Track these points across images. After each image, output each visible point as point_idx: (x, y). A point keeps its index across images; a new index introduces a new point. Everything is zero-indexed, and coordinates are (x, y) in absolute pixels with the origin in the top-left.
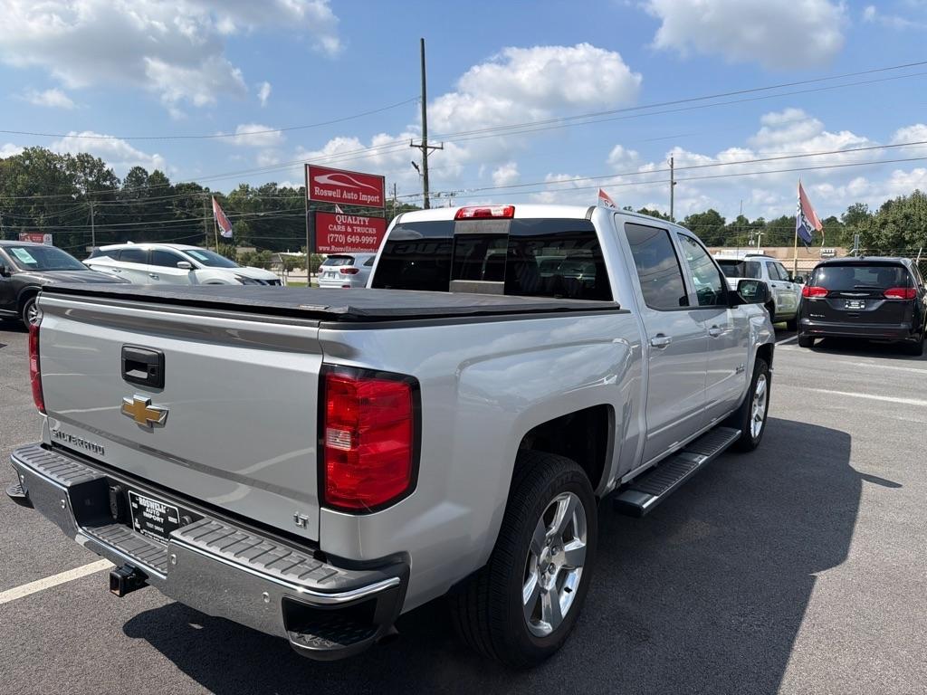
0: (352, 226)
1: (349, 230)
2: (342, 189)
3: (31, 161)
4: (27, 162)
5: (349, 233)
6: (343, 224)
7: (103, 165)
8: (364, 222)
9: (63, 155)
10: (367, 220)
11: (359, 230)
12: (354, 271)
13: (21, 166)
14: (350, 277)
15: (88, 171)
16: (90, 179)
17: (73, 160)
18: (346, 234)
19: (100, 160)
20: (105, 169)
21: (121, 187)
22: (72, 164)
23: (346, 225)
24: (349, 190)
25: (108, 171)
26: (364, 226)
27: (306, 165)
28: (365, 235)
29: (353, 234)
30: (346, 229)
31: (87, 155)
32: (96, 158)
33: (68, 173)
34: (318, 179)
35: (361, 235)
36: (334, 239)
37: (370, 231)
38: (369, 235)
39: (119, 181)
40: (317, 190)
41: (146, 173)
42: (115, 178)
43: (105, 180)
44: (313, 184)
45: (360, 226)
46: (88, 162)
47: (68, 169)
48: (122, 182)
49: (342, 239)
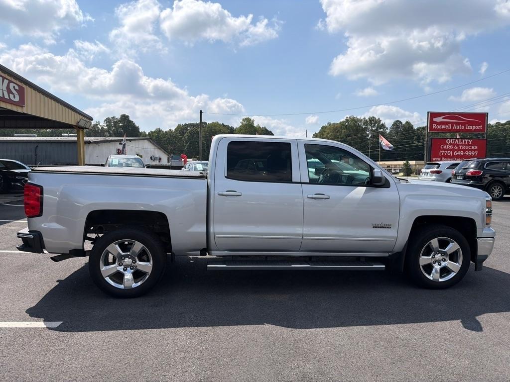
0: (458, 145)
1: (456, 147)
2: (453, 124)
3: (348, 123)
4: (347, 124)
5: (456, 150)
6: (451, 144)
7: (380, 121)
8: (468, 142)
9: (362, 118)
10: (470, 141)
11: (464, 147)
12: (438, 172)
13: (344, 125)
14: (435, 176)
15: (373, 125)
16: (374, 129)
17: (367, 120)
18: (453, 150)
19: (379, 119)
20: (381, 123)
21: (388, 131)
22: (366, 122)
23: (454, 145)
24: (457, 124)
25: (382, 124)
26: (468, 144)
27: (428, 112)
28: (468, 150)
29: (458, 150)
30: (454, 147)
31: (373, 117)
32: (377, 118)
33: (364, 127)
34: (435, 120)
35: (464, 150)
36: (444, 153)
37: (473, 147)
38: (472, 150)
39: (387, 129)
40: (434, 126)
41: (401, 123)
42: (385, 127)
43: (380, 129)
44: (432, 122)
45: (465, 145)
46: (373, 121)
47: (364, 125)
48: (389, 128)
49: (450, 153)
